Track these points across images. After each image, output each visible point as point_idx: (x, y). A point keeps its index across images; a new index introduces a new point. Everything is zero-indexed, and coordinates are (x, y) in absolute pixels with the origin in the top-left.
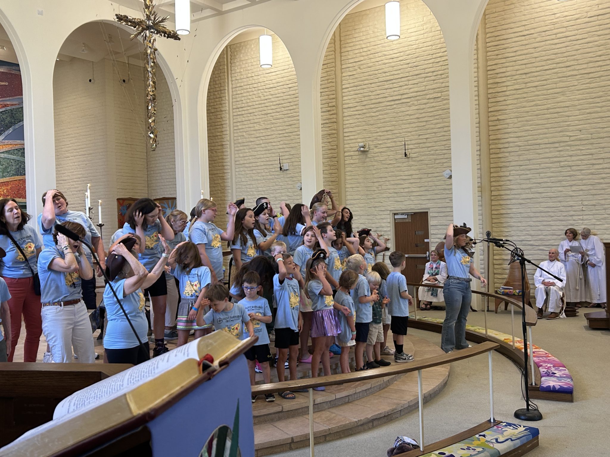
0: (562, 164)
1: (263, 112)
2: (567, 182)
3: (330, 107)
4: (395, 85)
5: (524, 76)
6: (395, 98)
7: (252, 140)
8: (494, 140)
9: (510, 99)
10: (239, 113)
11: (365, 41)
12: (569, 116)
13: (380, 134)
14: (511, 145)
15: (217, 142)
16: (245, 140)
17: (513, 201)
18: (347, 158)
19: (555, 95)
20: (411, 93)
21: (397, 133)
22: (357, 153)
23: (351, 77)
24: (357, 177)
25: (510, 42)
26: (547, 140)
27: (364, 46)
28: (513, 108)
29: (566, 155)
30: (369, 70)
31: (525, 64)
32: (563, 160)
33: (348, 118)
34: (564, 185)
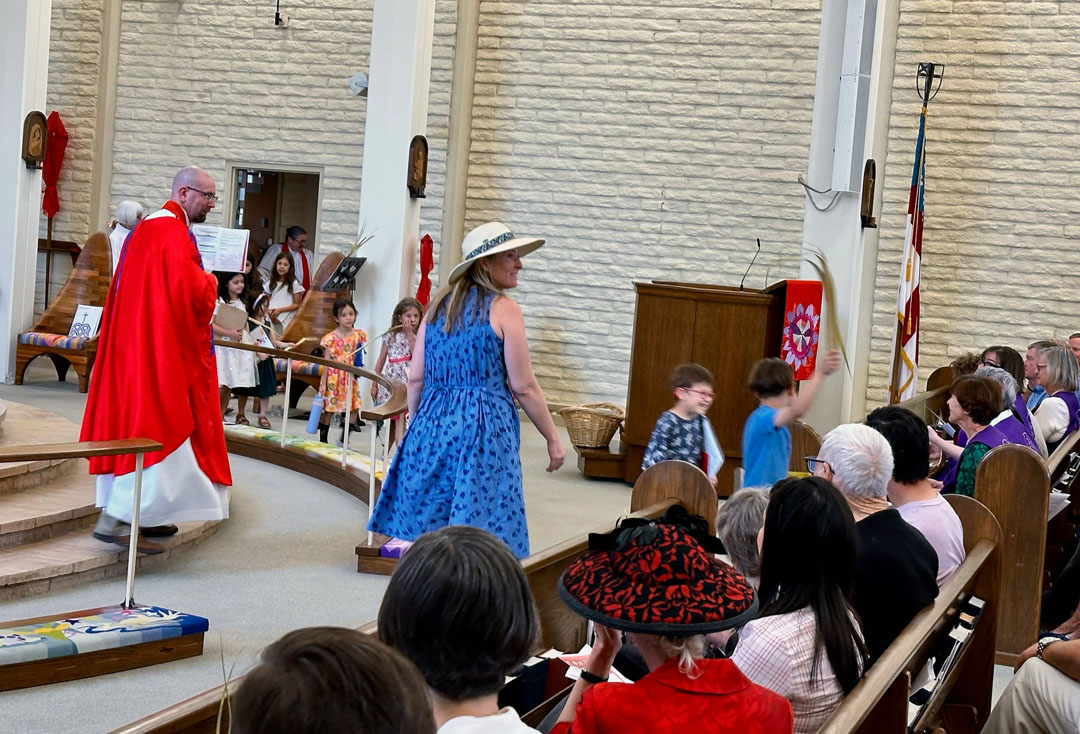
0: (632, 94)
2: (638, 140)
8: (491, 13)
14: (528, 32)
17: (518, 171)
26: (605, 31)
29: (642, 75)
32: (633, 86)
34: (630, 146)
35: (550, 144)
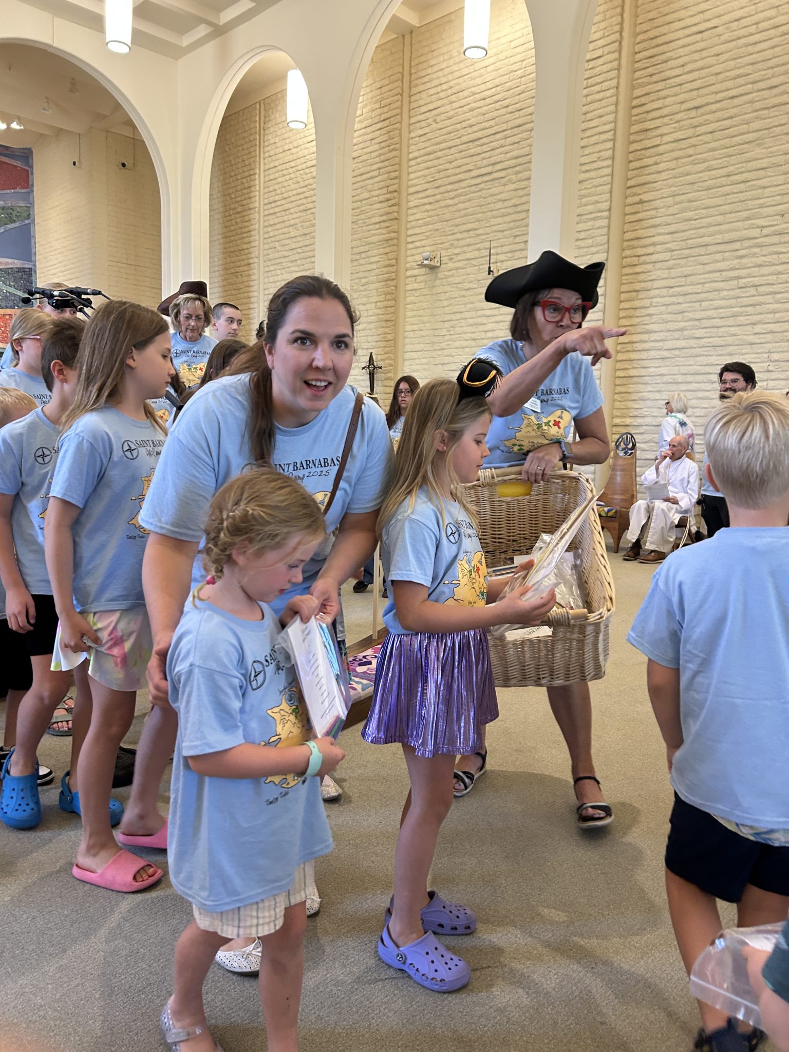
0: (742, 281)
1: (302, 208)
2: (747, 317)
3: (390, 192)
4: (485, 148)
5: (693, 113)
6: (483, 171)
7: (286, 253)
8: (632, 240)
9: (665, 160)
10: (271, 211)
11: (446, 72)
12: (764, 188)
13: (459, 236)
14: (658, 248)
15: (243, 260)
16: (277, 255)
17: (653, 354)
18: (409, 279)
19: (744, 146)
20: (508, 160)
21: (482, 234)
22: (423, 271)
23: (423, 139)
24: (421, 313)
25: (675, 47)
26: (720, 236)
27: (443, 80)
28: (669, 177)
29: (750, 265)
30: (449, 124)
31: (698, 89)
32: (744, 275)
33: (414, 211)
34: (740, 323)
35: (677, 330)
